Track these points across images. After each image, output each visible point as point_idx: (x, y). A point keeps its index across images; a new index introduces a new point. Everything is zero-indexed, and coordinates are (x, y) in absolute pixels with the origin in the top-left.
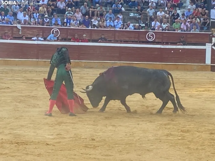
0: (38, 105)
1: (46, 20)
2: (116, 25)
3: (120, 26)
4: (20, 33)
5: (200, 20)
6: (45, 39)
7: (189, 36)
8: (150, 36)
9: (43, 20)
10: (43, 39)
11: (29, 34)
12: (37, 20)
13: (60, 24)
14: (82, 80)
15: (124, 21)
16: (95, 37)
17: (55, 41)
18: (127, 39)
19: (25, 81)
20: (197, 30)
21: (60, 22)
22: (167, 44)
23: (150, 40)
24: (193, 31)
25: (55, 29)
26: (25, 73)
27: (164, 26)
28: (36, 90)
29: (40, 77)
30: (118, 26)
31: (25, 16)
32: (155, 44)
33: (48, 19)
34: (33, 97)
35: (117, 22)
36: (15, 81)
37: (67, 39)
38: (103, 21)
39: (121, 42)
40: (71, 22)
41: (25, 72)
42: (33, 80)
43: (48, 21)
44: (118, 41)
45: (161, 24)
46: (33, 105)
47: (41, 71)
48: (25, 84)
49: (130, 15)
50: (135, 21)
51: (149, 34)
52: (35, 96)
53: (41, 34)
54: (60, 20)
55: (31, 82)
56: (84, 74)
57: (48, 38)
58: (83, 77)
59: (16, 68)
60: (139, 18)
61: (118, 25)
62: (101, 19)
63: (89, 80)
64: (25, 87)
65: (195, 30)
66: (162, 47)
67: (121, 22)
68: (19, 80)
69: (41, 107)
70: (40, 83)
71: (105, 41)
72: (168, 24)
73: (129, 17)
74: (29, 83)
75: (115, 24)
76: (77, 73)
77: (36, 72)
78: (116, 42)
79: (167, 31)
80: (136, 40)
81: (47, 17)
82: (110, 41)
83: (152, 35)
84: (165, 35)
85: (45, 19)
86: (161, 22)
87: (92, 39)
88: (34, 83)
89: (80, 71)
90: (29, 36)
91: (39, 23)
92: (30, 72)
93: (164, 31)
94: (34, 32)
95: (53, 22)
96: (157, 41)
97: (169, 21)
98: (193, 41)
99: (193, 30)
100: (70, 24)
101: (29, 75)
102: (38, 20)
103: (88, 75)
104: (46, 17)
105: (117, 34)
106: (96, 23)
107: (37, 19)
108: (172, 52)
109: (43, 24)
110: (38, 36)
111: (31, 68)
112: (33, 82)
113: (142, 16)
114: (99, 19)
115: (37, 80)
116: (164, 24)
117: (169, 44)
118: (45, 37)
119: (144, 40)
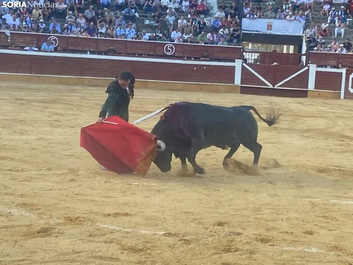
0: (27, 131)
1: (42, 26)
2: (127, 35)
3: (132, 35)
4: (9, 41)
5: (229, 30)
6: (40, 50)
7: (215, 50)
8: (168, 49)
9: (38, 25)
10: (37, 49)
11: (20, 42)
12: (30, 26)
13: (59, 31)
14: (84, 101)
15: (138, 30)
16: (102, 48)
17: (51, 52)
18: (140, 52)
19: (13, 101)
20: (225, 43)
21: (59, 28)
22: (189, 58)
23: (168, 54)
24: (220, 44)
25: (53, 37)
26: (14, 91)
27: (186, 37)
28: (26, 112)
29: (31, 96)
30: (129, 36)
31: (14, 20)
32: (174, 58)
33: (44, 25)
34: (20, 121)
35: (129, 31)
37: (67, 50)
38: (112, 28)
39: (134, 55)
40: (73, 29)
41: (14, 89)
42: (24, 100)
43: (43, 27)
44: (129, 54)
45: (182, 35)
46: (20, 131)
47: (34, 88)
48: (13, 104)
49: (145, 23)
50: (151, 30)
51: (167, 47)
52: (24, 120)
53: (36, 42)
54: (59, 25)
55: (20, 102)
56: (87, 94)
58: (85, 97)
59: (4, 84)
60: (156, 26)
61: (130, 33)
62: (109, 26)
63: (93, 102)
64: (11, 108)
65: (223, 43)
66: (183, 62)
67: (134, 31)
68: (5, 99)
70: (32, 103)
71: (115, 53)
72: (191, 34)
73: (144, 25)
74: (18, 103)
75: (127, 32)
76: (78, 92)
77: (28, 89)
78: (128, 55)
79: (189, 44)
80: (152, 53)
81: (42, 22)
82: (120, 54)
83: (172, 48)
84: (186, 48)
85: (40, 24)
86: (183, 33)
87: (99, 50)
88: (23, 104)
89: (81, 90)
90: (21, 45)
91: (33, 29)
92: (20, 89)
93: (185, 43)
94: (26, 40)
95: (51, 28)
96: (177, 55)
97: (192, 32)
98: (221, 56)
99: (221, 42)
100: (71, 32)
102: (32, 25)
103: (92, 95)
104: (40, 22)
105: (129, 45)
106: (103, 31)
107: (30, 24)
108: (195, 68)
109: (38, 31)
110: (30, 44)
112: (23, 102)
113: (160, 24)
114: (107, 26)
115: (27, 100)
116: (186, 35)
117: (193, 59)
118: (40, 46)
119: (162, 54)
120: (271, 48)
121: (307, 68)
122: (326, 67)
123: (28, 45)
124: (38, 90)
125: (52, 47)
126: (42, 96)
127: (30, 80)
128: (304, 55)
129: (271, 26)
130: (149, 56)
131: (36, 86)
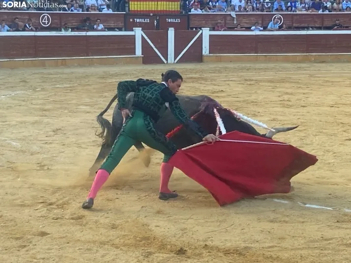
1: (267, 5)
4: (235, 22)
6: (265, 29)
9: (263, 5)
10: (262, 29)
11: (246, 23)
12: (255, 6)
14: (313, 79)
16: (328, 23)
19: (242, 82)
25: (277, 15)
26: (242, 72)
28: (256, 92)
29: (260, 76)
33: (270, 4)
34: (252, 102)
36: (231, 82)
37: (292, 28)
38: (338, 2)
40: (297, 5)
41: (242, 69)
42: (252, 80)
43: (269, 6)
46: (253, 113)
47: (261, 67)
48: (242, 85)
52: (255, 101)
53: (260, 22)
55: (249, 83)
56: (315, 71)
57: (269, 27)
58: (313, 75)
59: (231, 65)
63: (322, 79)
64: (242, 89)
68: (234, 81)
69: (263, 116)
70: (261, 84)
71: (341, 27)
74: (247, 84)
76: (305, 70)
77: (255, 69)
81: (268, 2)
87: (325, 26)
89: (309, 67)
91: (258, 9)
92: (248, 70)
94: (251, 20)
95: (275, 7)
100: (295, 9)
101: (246, 74)
104: (266, 2)
109: (263, 10)
110: (256, 24)
111: (248, 65)
115: (256, 80)
118: (265, 26)
123: (254, 25)
124: (266, 69)
126: (270, 75)
127: (256, 60)
131: (263, 65)
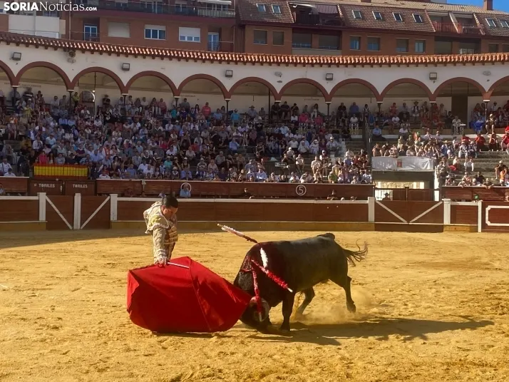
1: (175, 173)
7: (347, 188)
9: (172, 173)
11: (154, 190)
13: (191, 177)
16: (234, 192)
23: (300, 194)
25: (186, 183)
31: (149, 169)
32: (306, 199)
37: (200, 196)
40: (204, 175)
49: (276, 165)
51: (298, 188)
53: (169, 189)
54: (190, 172)
60: (286, 169)
66: (315, 202)
73: (274, 168)
79: (320, 184)
80: (284, 195)
81: (176, 170)
83: (303, 189)
90: (155, 193)
91: (166, 177)
94: (159, 187)
96: (308, 195)
100: (203, 178)
108: (328, 208)
109: (171, 178)
113: (290, 166)
119: (293, 194)
120: (401, 185)
121: (441, 202)
122: (461, 201)
125: (188, 193)
128: (437, 190)
129: (401, 163)
130: (281, 197)
